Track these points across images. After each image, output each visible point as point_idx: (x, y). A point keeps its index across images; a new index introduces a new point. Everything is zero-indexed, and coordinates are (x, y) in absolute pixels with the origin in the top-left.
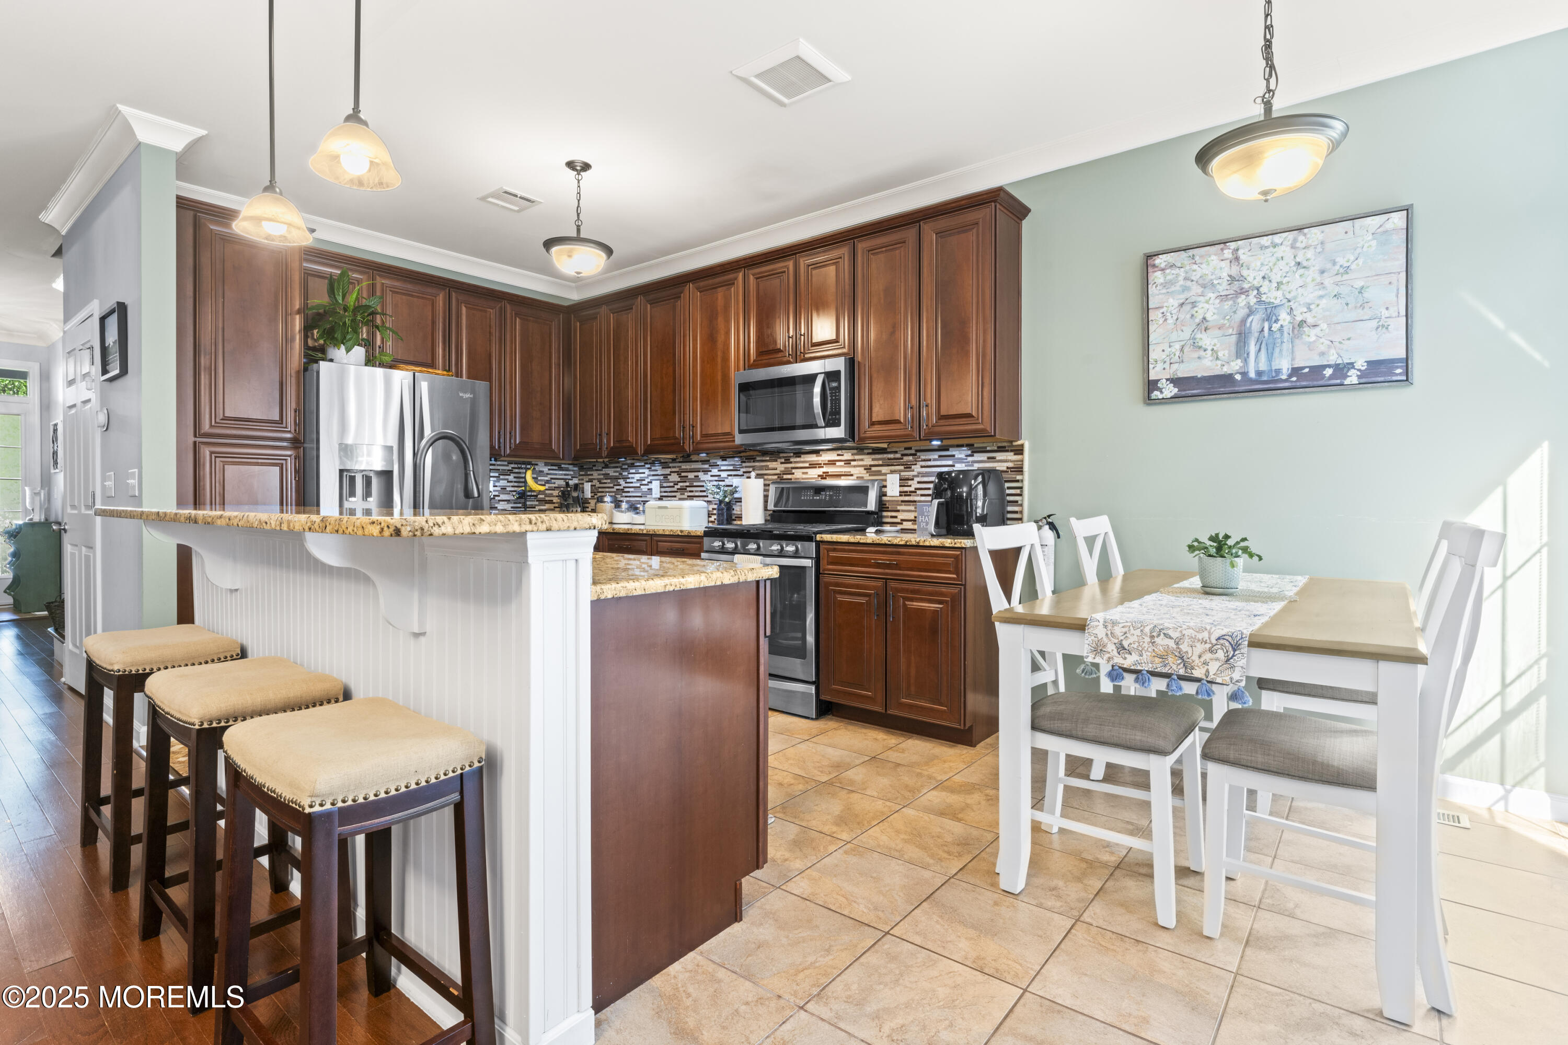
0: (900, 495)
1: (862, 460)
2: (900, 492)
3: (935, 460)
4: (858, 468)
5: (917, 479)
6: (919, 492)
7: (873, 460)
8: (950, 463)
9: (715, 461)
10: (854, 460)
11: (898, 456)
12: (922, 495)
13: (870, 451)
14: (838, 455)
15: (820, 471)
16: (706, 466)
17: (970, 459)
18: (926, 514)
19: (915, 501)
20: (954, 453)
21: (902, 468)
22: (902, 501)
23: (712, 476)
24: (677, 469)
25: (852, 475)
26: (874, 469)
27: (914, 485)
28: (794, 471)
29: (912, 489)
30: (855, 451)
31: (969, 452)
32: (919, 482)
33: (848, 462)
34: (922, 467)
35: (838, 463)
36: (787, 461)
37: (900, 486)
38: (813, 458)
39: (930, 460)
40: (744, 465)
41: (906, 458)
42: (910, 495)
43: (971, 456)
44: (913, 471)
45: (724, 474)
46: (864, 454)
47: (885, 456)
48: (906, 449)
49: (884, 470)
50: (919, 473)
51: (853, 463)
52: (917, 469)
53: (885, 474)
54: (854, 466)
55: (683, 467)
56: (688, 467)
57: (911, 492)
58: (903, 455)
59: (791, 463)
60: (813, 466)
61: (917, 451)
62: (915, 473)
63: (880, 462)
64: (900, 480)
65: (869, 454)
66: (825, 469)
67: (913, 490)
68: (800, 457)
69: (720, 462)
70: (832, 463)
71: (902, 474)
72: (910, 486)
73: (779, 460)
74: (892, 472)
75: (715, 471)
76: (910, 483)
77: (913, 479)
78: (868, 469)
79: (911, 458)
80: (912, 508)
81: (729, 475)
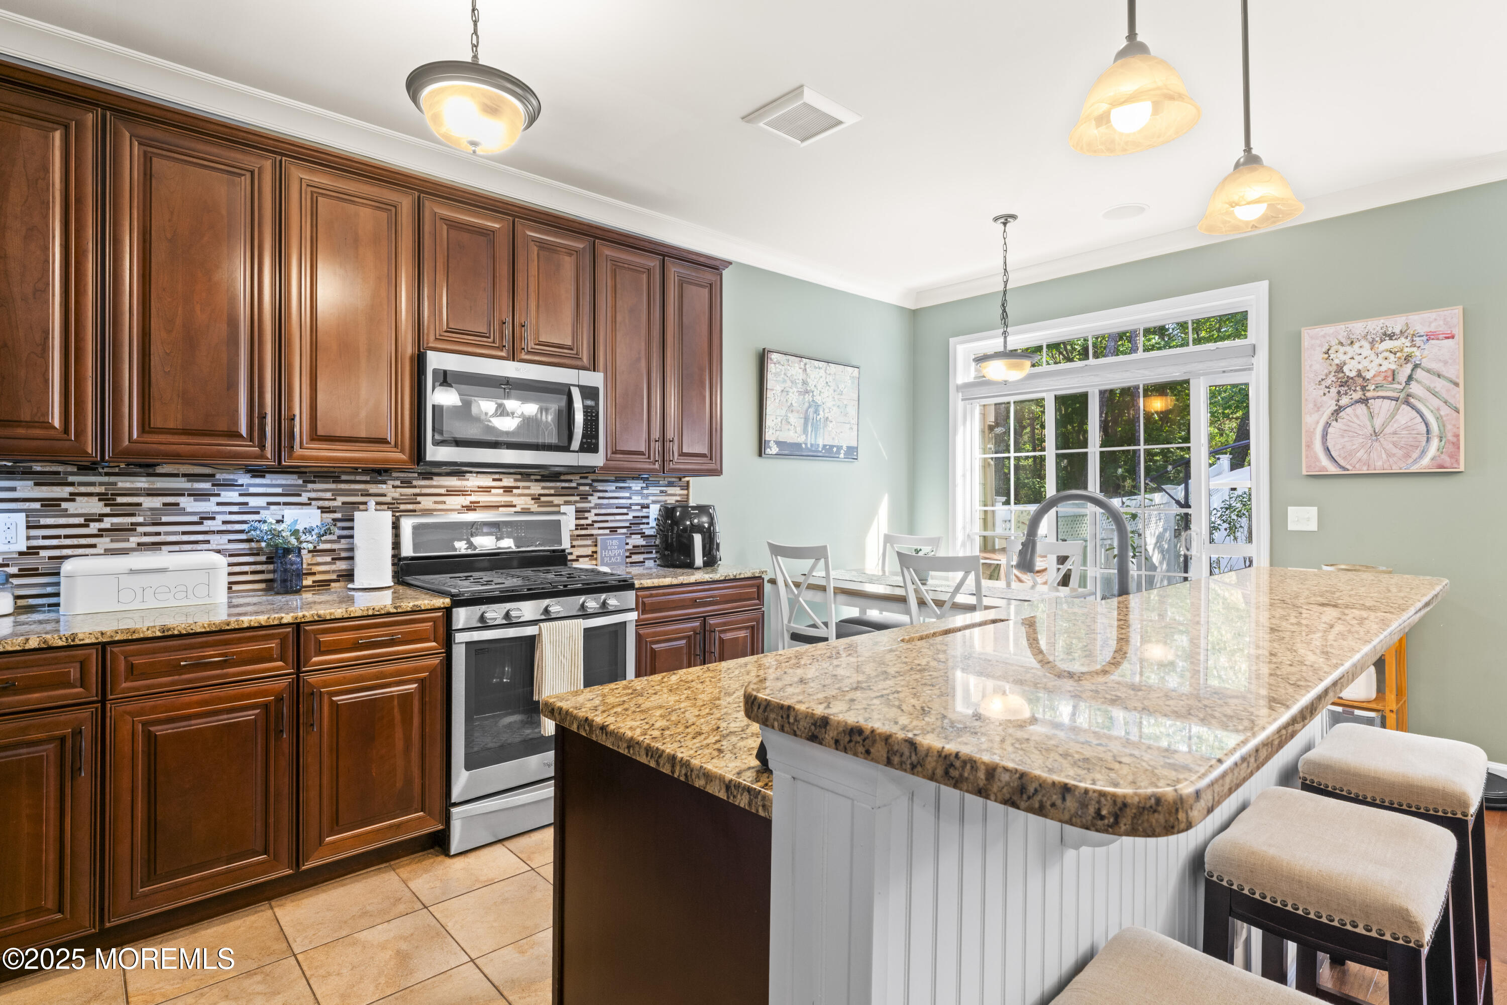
0: (577, 529)
1: (528, 488)
2: (576, 525)
3: (611, 491)
4: (523, 498)
5: (594, 511)
6: (596, 525)
7: (543, 488)
8: (627, 495)
9: (231, 477)
10: (518, 488)
11: (574, 485)
12: (600, 528)
13: (539, 477)
14: (494, 480)
15: (466, 501)
16: (206, 486)
17: (645, 491)
18: (609, 548)
19: (592, 535)
20: (631, 485)
21: (577, 498)
22: (578, 536)
23: (218, 504)
24: (102, 489)
25: (515, 506)
26: (543, 499)
27: (591, 517)
28: (419, 499)
29: (589, 522)
30: (519, 477)
31: (644, 485)
32: (596, 515)
33: (508, 490)
34: (599, 498)
35: (493, 491)
36: (407, 483)
37: (576, 519)
38: (453, 482)
39: (606, 491)
40: (310, 486)
41: (582, 488)
42: (587, 529)
43: (647, 488)
44: (590, 502)
45: (254, 502)
46: (531, 481)
47: (558, 484)
48: (581, 478)
49: (557, 500)
50: (596, 505)
51: (515, 491)
52: (594, 500)
53: (559, 506)
54: (520, 495)
55: (120, 485)
56: (128, 485)
57: (587, 525)
58: (579, 484)
59: (415, 487)
60: (451, 492)
61: (593, 481)
62: (592, 505)
63: (552, 492)
64: (576, 511)
65: (536, 481)
66: (473, 498)
67: (591, 522)
68: (432, 479)
69: (244, 479)
70: (487, 490)
71: (579, 505)
72: (587, 518)
73: (391, 483)
74: (567, 503)
75: (231, 496)
76: (587, 515)
77: (589, 511)
78: (536, 498)
79: (587, 488)
80: (589, 542)
81: (269, 504)
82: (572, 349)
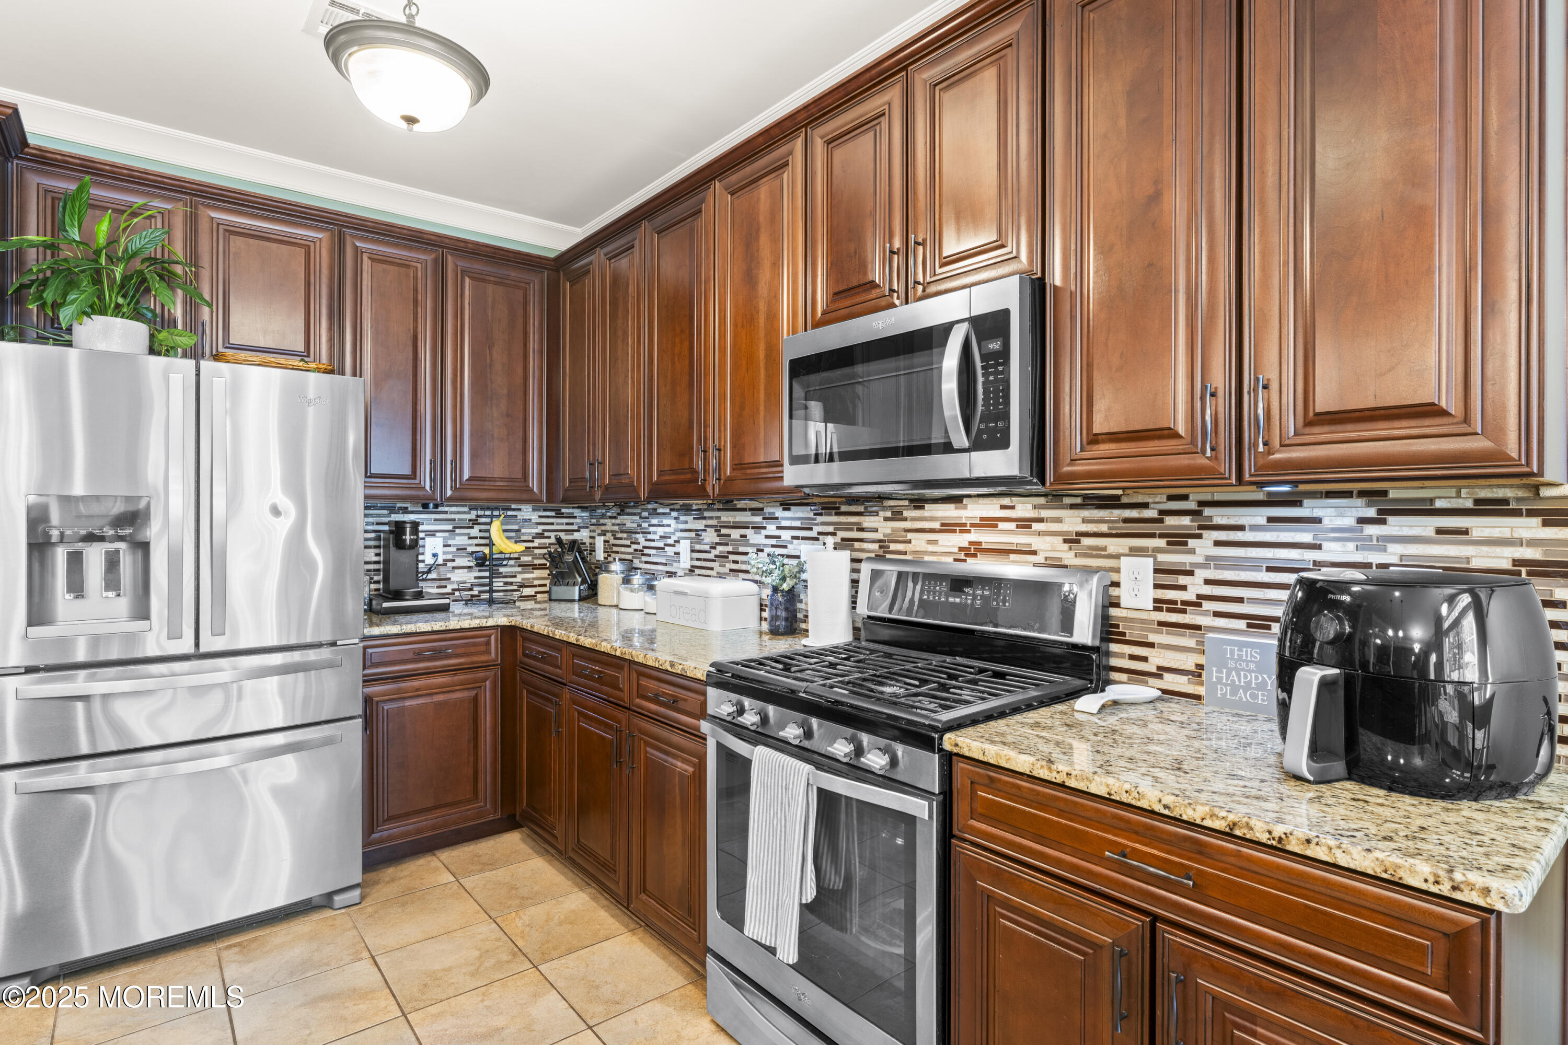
0: (1156, 609)
1: (1059, 520)
2: (1156, 601)
3: (1255, 528)
4: (1048, 538)
5: (1201, 574)
6: (1208, 606)
7: (1085, 521)
8: (1306, 537)
9: (772, 510)
10: (1040, 520)
11: (1151, 513)
12: (1217, 614)
13: (1079, 500)
14: (1003, 507)
15: (963, 540)
16: (758, 519)
17: (1372, 530)
18: (1231, 664)
19: (1198, 628)
20: (1317, 513)
21: (1161, 543)
22: (1161, 624)
23: (767, 537)
24: (714, 522)
25: (1034, 553)
26: (1086, 541)
27: (1195, 586)
28: (910, 536)
29: (1190, 596)
30: (1042, 500)
31: (1371, 512)
32: (1208, 582)
33: (1024, 524)
34: (1217, 543)
35: (1002, 525)
36: (897, 516)
37: (1157, 586)
38: (948, 511)
39: (1241, 528)
40: (819, 519)
41: (1170, 521)
42: (1184, 612)
43: (1379, 521)
44: (1192, 551)
45: (786, 535)
46: (1063, 507)
47: (1117, 514)
48: (1171, 498)
49: (1114, 545)
50: (1209, 558)
51: (1036, 526)
52: (1203, 547)
53: (1117, 557)
54: (1039, 534)
55: (724, 519)
56: (731, 519)
57: (1184, 603)
58: (1162, 512)
59: (905, 519)
60: (948, 527)
61: (1202, 504)
62: (1200, 559)
63: (1104, 528)
64: (1156, 571)
65: (1073, 506)
66: (974, 536)
67: (1193, 598)
68: (922, 508)
69: (779, 512)
70: (989, 523)
71: (1162, 558)
72: (1183, 588)
73: (881, 513)
74: (1135, 552)
75: (771, 529)
76: (1182, 580)
77: (1191, 573)
78: (1073, 540)
79: (1186, 521)
80: (1191, 643)
81: (794, 538)
82: (1002, 246)
